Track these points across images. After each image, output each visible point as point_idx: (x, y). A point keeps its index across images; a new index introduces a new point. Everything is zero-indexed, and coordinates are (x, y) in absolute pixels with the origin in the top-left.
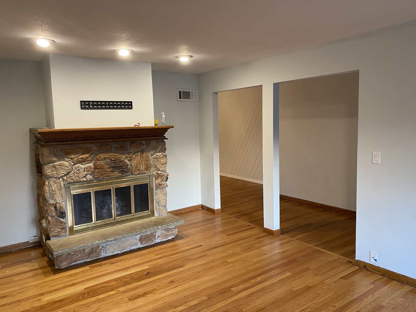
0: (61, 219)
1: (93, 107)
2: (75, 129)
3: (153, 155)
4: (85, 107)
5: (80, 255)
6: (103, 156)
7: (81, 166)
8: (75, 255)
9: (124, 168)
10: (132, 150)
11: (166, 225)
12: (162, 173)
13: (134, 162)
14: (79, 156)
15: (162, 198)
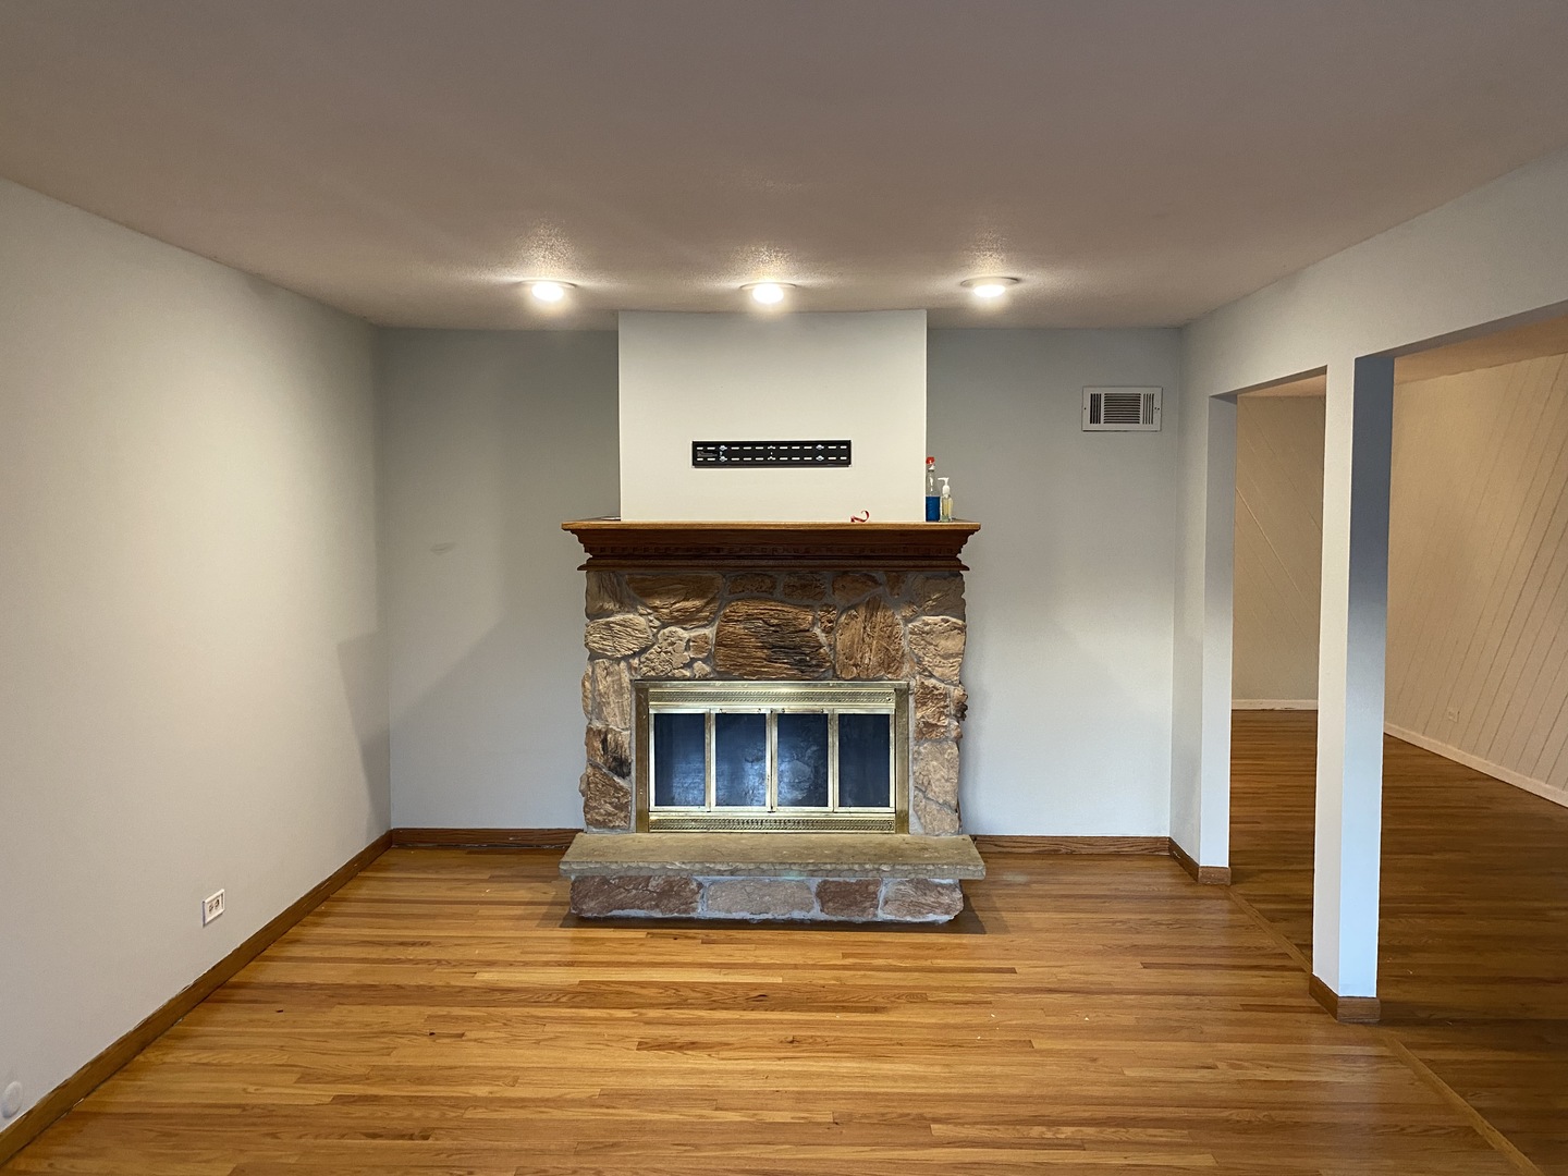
0: (616, 778)
1: (729, 459)
2: (656, 525)
3: (911, 621)
4: (705, 459)
5: (634, 892)
6: (743, 608)
7: (680, 631)
8: (622, 890)
9: (807, 655)
10: (837, 598)
11: (910, 867)
12: (943, 685)
13: (843, 639)
14: (675, 603)
15: (938, 776)
